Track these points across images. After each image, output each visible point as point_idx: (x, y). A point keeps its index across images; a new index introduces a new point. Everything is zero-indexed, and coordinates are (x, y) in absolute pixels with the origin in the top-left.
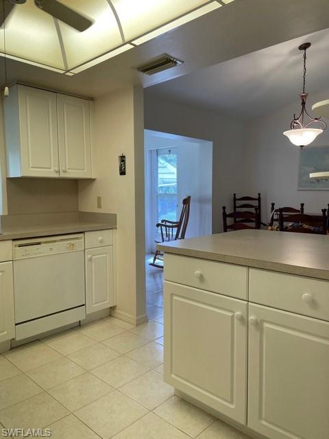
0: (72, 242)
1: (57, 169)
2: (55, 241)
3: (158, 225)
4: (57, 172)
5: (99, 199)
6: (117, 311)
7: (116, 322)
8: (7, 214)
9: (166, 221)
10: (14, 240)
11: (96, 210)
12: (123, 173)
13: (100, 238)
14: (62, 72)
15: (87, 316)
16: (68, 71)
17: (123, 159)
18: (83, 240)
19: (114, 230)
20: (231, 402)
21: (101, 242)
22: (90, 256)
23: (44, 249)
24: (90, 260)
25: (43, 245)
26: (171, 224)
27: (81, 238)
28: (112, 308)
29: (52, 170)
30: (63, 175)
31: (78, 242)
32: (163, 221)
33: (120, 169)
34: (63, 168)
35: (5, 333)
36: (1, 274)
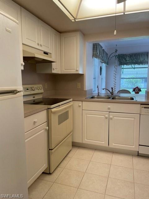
10: (141, 104)
35: (134, 147)
36: (133, 119)
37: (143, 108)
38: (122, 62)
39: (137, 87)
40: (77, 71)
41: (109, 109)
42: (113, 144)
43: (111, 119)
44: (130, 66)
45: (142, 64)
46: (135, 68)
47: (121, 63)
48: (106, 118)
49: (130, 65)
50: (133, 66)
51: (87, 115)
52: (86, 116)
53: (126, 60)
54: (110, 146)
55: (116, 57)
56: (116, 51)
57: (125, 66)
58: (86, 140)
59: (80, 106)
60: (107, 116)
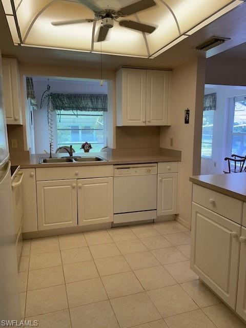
0: (150, 168)
1: (144, 120)
2: (138, 167)
3: (226, 159)
4: (144, 122)
5: (172, 140)
6: (179, 217)
7: (178, 225)
8: (115, 148)
9: (236, 156)
10: (114, 165)
11: (169, 147)
12: (187, 122)
13: (168, 167)
14: (147, 57)
15: (158, 217)
16: (151, 56)
17: (188, 112)
18: (156, 168)
19: (179, 162)
20: (228, 293)
21: (169, 169)
22: (160, 178)
23: (132, 171)
24: (161, 181)
25: (131, 169)
26: (240, 159)
27: (155, 166)
28: (176, 215)
29: (141, 121)
30: (148, 124)
31: (153, 169)
32: (233, 156)
33: (186, 120)
34: (148, 120)
35: (108, 218)
36: (106, 184)
37: (116, 170)
38: (58, 105)
39: (86, 143)
40: (16, 120)
41: (76, 175)
42: (84, 221)
43: (80, 188)
44: (70, 112)
45: (86, 110)
46: (78, 115)
47: (57, 107)
48: (74, 188)
49: (69, 110)
50: (75, 112)
51: (45, 188)
52: (43, 189)
53: (63, 103)
54: (81, 224)
55: (50, 97)
56: (49, 88)
57: (63, 112)
58: (45, 225)
59: (31, 176)
60: (74, 185)
